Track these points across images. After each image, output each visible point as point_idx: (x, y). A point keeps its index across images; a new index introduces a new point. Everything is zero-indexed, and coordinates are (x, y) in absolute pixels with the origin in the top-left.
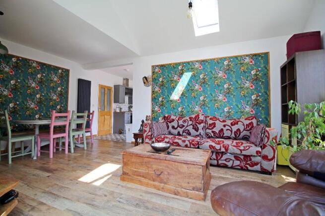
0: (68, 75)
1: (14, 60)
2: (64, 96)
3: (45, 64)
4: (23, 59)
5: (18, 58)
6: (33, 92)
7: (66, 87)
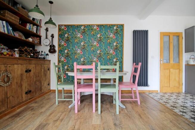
0: (122, 30)
1: (82, 28)
2: (119, 49)
3: (102, 25)
4: (87, 25)
5: (85, 26)
6: (95, 49)
7: (121, 41)
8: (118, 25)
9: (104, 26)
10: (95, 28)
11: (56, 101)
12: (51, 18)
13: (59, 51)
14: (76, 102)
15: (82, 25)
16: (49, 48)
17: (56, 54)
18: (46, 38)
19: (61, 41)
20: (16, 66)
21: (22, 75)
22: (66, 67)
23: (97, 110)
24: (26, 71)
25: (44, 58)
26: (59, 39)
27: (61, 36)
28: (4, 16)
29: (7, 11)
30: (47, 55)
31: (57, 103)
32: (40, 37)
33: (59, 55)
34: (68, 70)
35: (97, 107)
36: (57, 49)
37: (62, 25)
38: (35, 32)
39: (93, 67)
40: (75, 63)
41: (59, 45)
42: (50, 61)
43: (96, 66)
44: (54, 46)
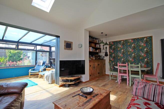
0: (151, 40)
1: (122, 42)
2: (149, 53)
4: (125, 40)
5: (123, 40)
6: (131, 53)
7: (151, 47)
8: (147, 37)
9: (136, 39)
10: (130, 41)
11: (110, 78)
12: (106, 42)
13: (109, 55)
14: (119, 80)
15: (122, 41)
16: (104, 54)
17: (108, 56)
18: (104, 49)
19: (110, 50)
20: (96, 63)
21: (97, 66)
22: (113, 63)
23: (129, 85)
24: (98, 65)
25: (103, 59)
26: (109, 49)
27: (110, 47)
28: (91, 45)
29: (92, 44)
30: (104, 57)
31: (110, 80)
32: (100, 49)
33: (109, 57)
34: (114, 65)
35: (129, 83)
36: (108, 54)
37: (111, 42)
38: (99, 47)
39: (127, 65)
40: (118, 63)
41: (110, 52)
42: (105, 60)
43: (128, 65)
44: (107, 53)
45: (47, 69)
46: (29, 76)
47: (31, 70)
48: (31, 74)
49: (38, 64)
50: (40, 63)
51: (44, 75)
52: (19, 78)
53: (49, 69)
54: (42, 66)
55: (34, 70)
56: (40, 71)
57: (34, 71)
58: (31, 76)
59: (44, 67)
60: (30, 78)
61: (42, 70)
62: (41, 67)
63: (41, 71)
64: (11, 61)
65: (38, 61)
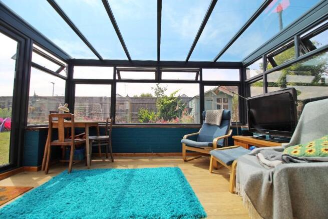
45: (237, 140)
46: (182, 155)
47: (188, 138)
48: (187, 151)
49: (208, 120)
50: (213, 117)
51: (230, 163)
52: (160, 156)
53: (248, 139)
54: (218, 128)
55: (195, 138)
56: (215, 146)
57: (196, 141)
58: (187, 155)
59: (227, 133)
60: (186, 161)
61: (222, 141)
62: (216, 130)
63: (218, 146)
64: (162, 119)
65: (207, 111)
